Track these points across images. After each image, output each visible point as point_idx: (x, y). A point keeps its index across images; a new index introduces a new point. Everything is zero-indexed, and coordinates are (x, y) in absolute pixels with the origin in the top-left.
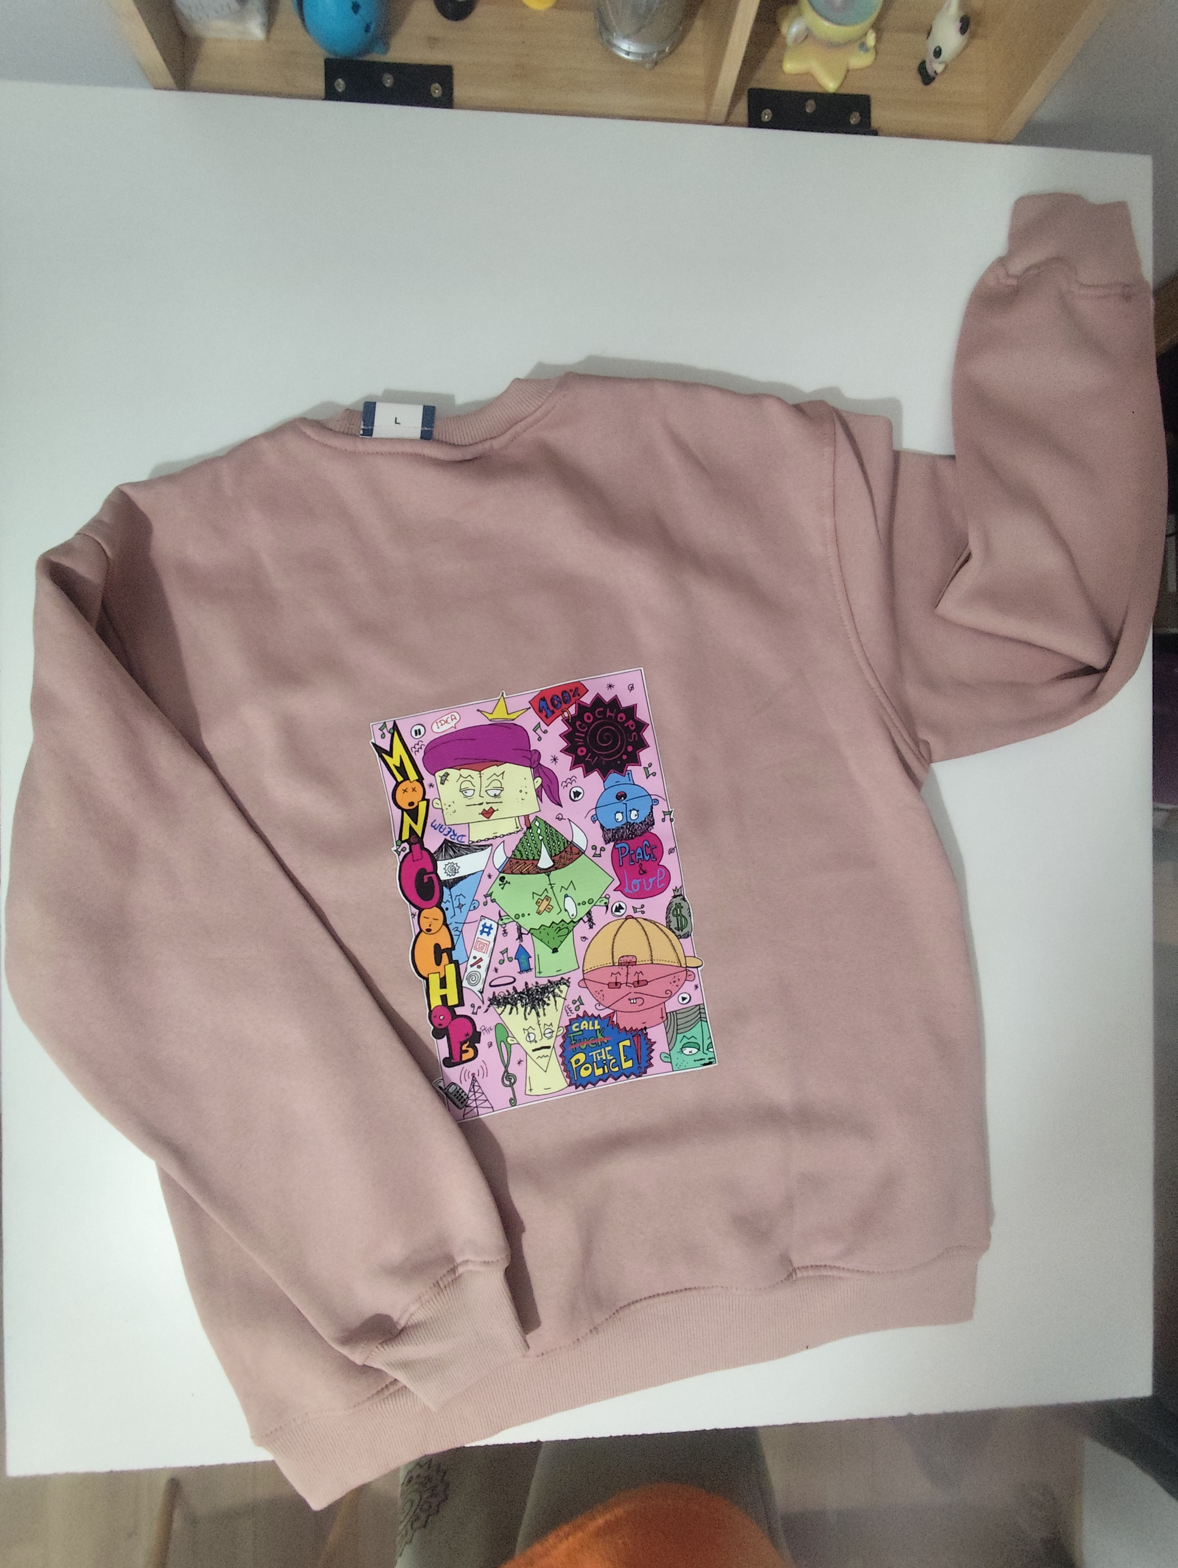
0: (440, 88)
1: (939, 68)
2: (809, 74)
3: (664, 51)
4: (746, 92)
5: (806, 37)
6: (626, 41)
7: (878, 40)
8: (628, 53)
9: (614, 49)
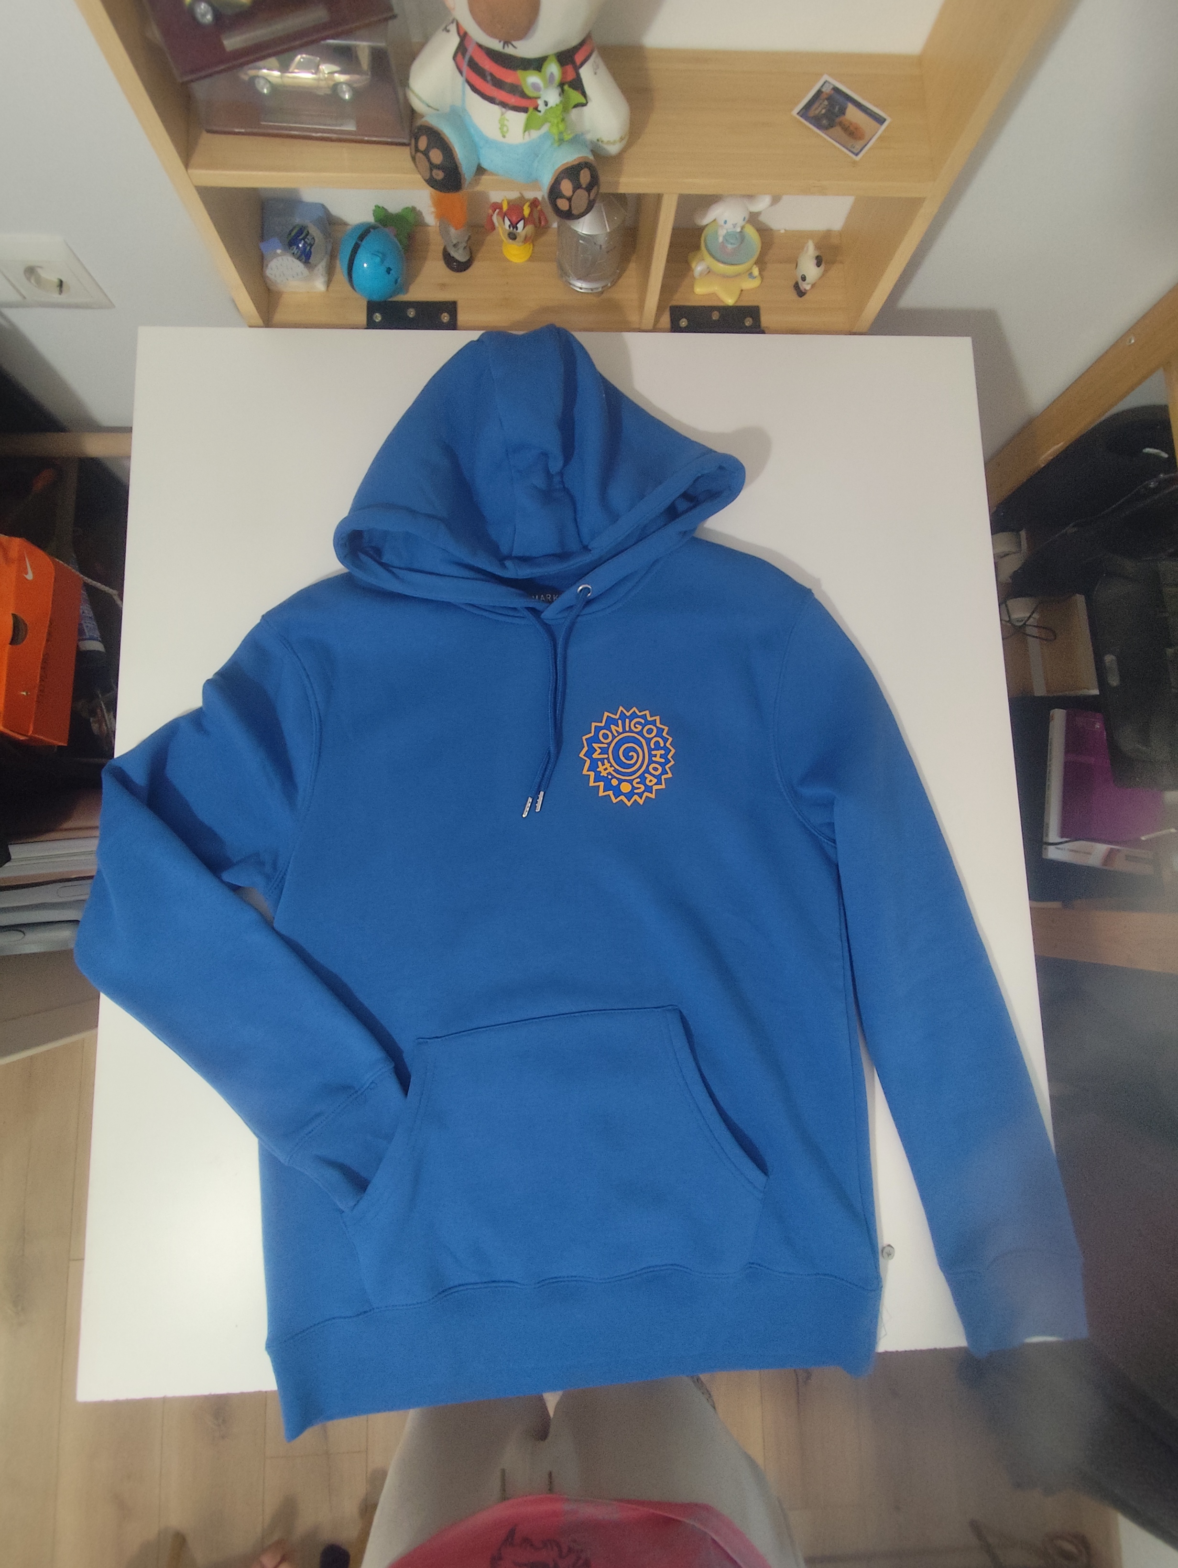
0: (448, 316)
1: (808, 287)
2: (714, 294)
3: (607, 285)
4: (668, 309)
5: (709, 272)
6: (578, 281)
7: (761, 271)
8: (581, 288)
9: (571, 286)
